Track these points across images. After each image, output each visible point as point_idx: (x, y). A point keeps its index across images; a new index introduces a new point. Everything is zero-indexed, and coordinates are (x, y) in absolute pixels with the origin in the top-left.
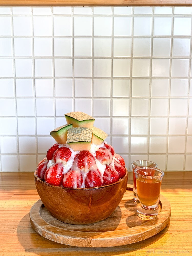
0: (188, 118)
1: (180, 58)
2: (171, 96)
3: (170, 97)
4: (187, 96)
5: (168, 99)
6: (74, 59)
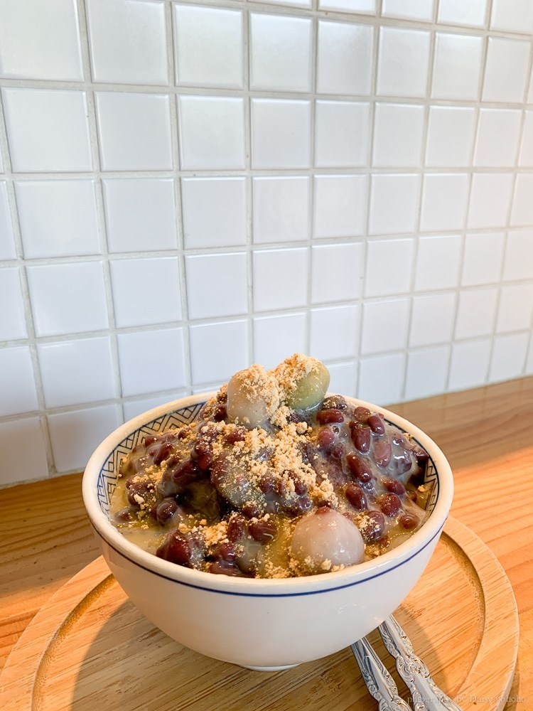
0: (251, 252)
2: (183, 168)
3: (180, 170)
5: (173, 180)
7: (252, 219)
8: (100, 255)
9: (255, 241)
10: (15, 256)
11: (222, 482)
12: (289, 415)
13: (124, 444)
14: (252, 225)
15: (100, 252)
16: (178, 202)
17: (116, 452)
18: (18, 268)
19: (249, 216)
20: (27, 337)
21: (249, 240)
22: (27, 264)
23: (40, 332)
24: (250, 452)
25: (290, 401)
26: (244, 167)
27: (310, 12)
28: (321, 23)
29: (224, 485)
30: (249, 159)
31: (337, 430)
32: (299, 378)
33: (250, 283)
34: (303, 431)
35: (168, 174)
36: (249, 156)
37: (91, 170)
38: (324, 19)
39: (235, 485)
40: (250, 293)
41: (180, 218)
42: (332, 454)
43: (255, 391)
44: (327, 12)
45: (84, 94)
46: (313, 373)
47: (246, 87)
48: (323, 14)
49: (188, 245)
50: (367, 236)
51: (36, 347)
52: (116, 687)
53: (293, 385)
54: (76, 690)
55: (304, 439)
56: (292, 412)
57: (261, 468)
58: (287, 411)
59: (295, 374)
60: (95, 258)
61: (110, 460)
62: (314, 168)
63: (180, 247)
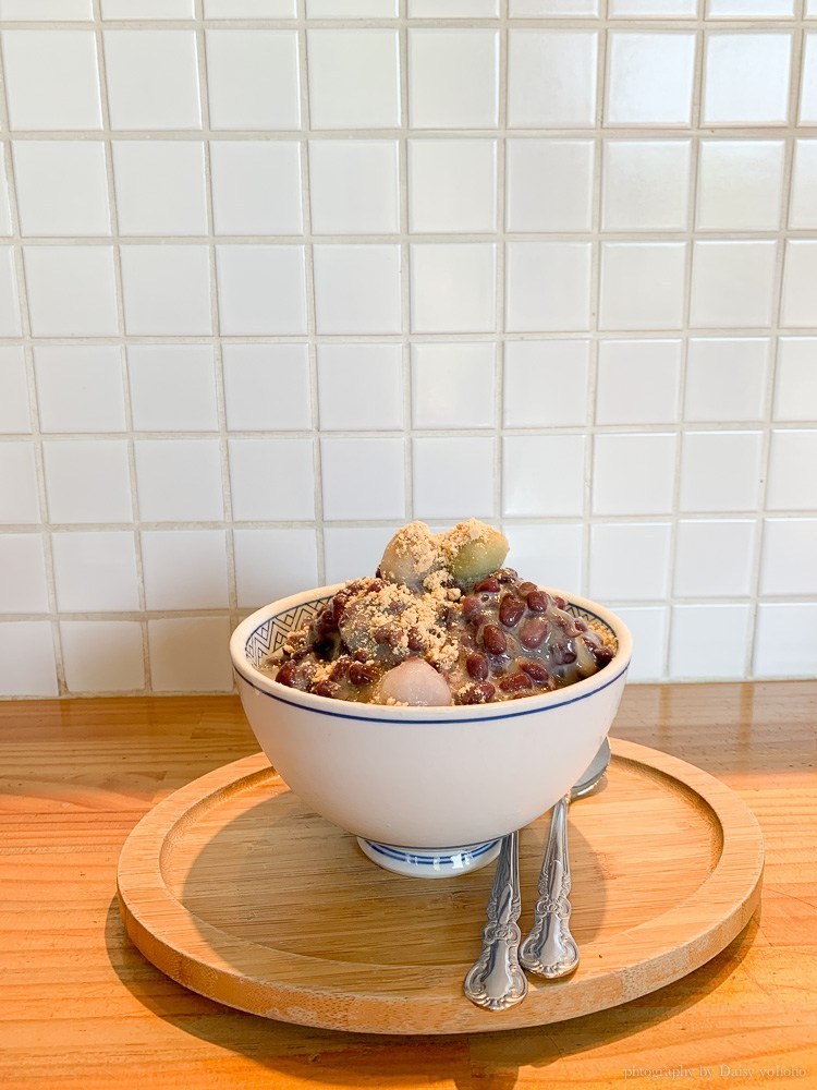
0: (593, 436)
1: (550, 133)
2: (508, 330)
3: (504, 332)
4: (588, 329)
5: (494, 344)
6: (10, 143)
7: (595, 392)
8: (401, 431)
9: (598, 422)
10: (309, 427)
11: (343, 625)
12: (445, 580)
13: (314, 605)
14: (595, 401)
15: (401, 428)
16: (499, 369)
17: (300, 609)
18: (312, 440)
19: (592, 389)
20: (314, 518)
21: (590, 419)
22: (322, 436)
23: (328, 516)
24: (380, 604)
25: (451, 568)
26: (587, 328)
27: (689, 132)
28: (705, 144)
29: (344, 629)
30: (595, 318)
31: (484, 600)
32: (462, 543)
33: (588, 476)
34: (454, 598)
35: (490, 337)
36: (596, 314)
37: (400, 332)
38: (707, 138)
39: (353, 631)
40: (588, 489)
41: (499, 390)
42: (472, 621)
43: (405, 547)
44: (712, 129)
45: (399, 246)
46: (480, 540)
47: (596, 229)
48: (708, 132)
49: (508, 423)
50: (772, 422)
51: (322, 532)
52: (250, 845)
53: (455, 551)
54: (216, 837)
55: (450, 604)
56: (451, 577)
57: (383, 620)
58: (443, 575)
59: (459, 539)
60: (396, 434)
61: (290, 613)
62: (688, 328)
63: (497, 426)
